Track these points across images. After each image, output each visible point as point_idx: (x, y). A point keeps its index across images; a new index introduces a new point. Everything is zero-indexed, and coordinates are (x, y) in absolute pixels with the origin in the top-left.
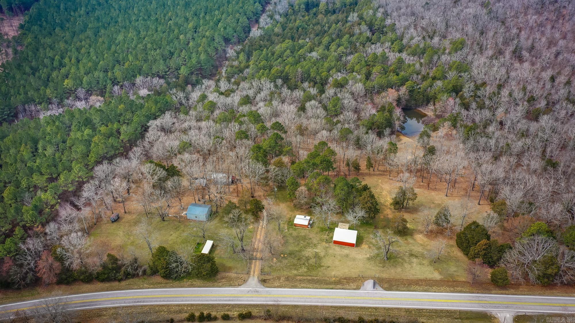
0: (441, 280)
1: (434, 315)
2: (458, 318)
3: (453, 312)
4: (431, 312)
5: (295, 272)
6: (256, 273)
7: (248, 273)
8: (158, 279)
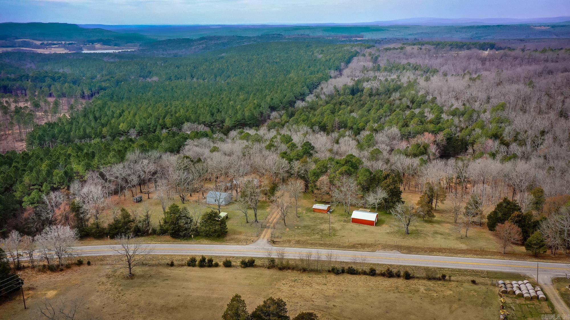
0: (468, 250)
1: (457, 274)
2: (485, 277)
3: (479, 272)
4: (454, 271)
5: (308, 238)
6: (266, 237)
7: (258, 236)
8: (168, 238)
